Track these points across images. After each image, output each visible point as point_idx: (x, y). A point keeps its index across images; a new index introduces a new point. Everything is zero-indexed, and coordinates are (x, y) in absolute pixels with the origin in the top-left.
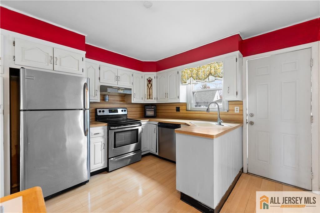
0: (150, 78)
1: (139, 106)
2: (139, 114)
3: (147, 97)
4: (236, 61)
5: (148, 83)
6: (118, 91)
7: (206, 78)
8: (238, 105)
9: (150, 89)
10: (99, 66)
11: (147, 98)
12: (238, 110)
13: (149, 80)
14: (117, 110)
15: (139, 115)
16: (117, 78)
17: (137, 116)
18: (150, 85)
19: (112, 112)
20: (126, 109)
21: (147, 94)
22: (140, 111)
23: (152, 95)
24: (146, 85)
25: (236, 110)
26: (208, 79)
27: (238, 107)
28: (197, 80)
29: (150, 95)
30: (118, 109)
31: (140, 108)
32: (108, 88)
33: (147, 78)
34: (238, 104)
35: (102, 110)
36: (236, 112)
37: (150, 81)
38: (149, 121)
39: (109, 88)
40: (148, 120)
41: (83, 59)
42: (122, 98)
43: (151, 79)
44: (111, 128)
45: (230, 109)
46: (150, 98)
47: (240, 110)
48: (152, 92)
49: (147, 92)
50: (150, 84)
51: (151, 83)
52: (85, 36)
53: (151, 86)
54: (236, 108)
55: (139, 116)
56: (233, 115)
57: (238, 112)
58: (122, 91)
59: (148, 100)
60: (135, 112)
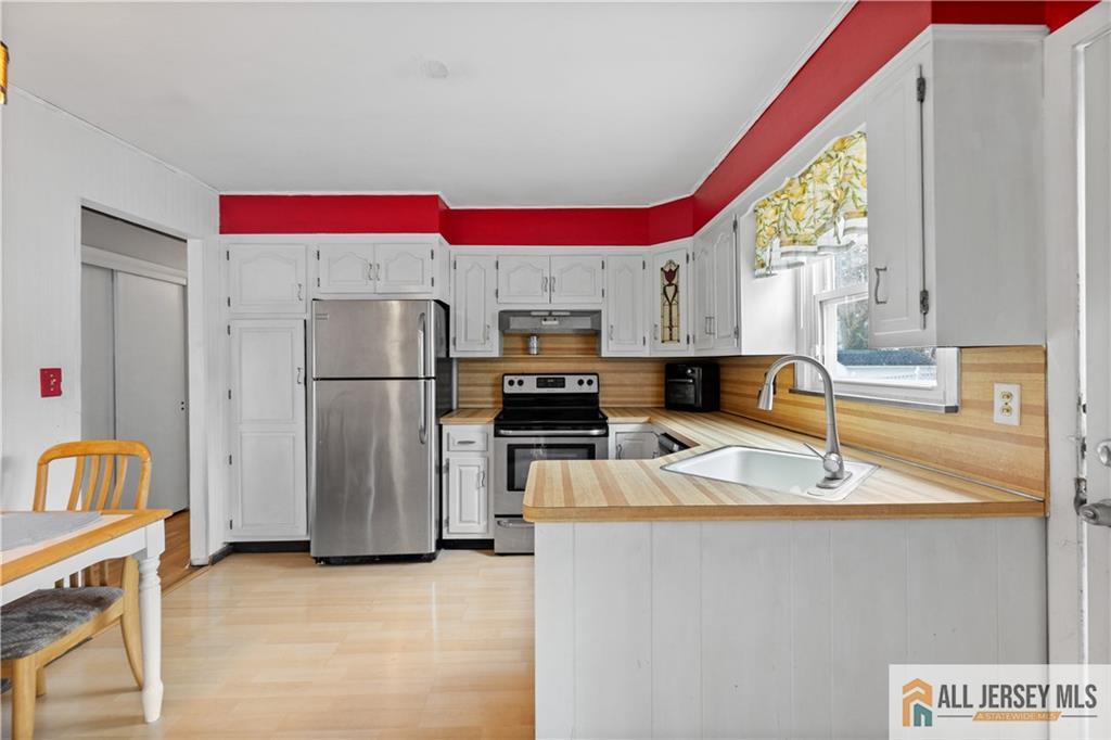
0: (671, 262)
1: (650, 366)
2: (653, 396)
3: (663, 336)
4: (921, 100)
5: (666, 283)
6: (544, 323)
7: (823, 229)
8: (1011, 376)
9: (670, 305)
10: (495, 259)
11: (660, 340)
12: (1014, 404)
13: (667, 270)
14: (564, 379)
15: (654, 399)
16: (549, 285)
17: (645, 403)
18: (671, 291)
19: (546, 386)
20: (594, 378)
21: (663, 323)
22: (658, 385)
23: (678, 326)
24: (659, 290)
25: (999, 403)
26: (832, 231)
27: (1014, 389)
28: (785, 249)
29: (671, 328)
30: (566, 377)
31: (655, 375)
32: (512, 318)
33: (662, 266)
34: (1015, 368)
35: (516, 379)
36: (999, 417)
37: (670, 275)
38: (649, 422)
39: (515, 316)
40: (645, 419)
41: (432, 254)
42: (587, 343)
43: (673, 269)
44: (502, 432)
45: (966, 396)
46: (671, 339)
47: (1023, 409)
48: (678, 315)
49: (662, 317)
50: (670, 284)
51: (674, 282)
52: (437, 196)
53: (676, 291)
54: (1000, 389)
55: (652, 403)
56: (982, 433)
57: (1013, 419)
58: (556, 323)
59: (664, 344)
60: (635, 386)
